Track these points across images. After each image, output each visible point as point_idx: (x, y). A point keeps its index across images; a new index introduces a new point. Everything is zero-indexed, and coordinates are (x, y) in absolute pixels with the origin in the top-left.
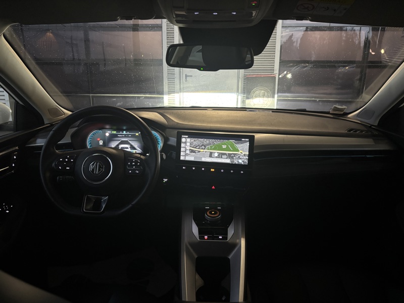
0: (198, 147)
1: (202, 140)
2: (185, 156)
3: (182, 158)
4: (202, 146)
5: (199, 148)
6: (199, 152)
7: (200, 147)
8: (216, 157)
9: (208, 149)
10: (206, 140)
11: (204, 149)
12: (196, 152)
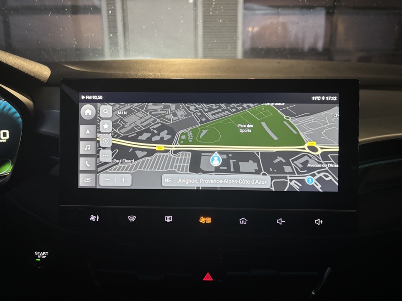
0: (145, 136)
1: (160, 106)
2: (96, 172)
3: (85, 181)
4: (160, 129)
5: (149, 141)
6: (151, 153)
7: (150, 133)
8: (218, 170)
9: (186, 142)
10: (173, 106)
11: (170, 142)
12: (139, 154)
